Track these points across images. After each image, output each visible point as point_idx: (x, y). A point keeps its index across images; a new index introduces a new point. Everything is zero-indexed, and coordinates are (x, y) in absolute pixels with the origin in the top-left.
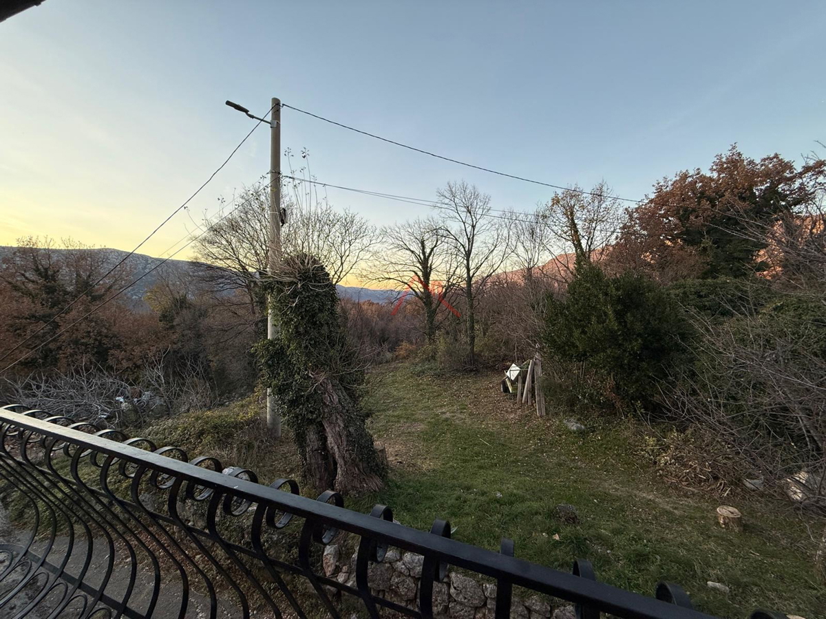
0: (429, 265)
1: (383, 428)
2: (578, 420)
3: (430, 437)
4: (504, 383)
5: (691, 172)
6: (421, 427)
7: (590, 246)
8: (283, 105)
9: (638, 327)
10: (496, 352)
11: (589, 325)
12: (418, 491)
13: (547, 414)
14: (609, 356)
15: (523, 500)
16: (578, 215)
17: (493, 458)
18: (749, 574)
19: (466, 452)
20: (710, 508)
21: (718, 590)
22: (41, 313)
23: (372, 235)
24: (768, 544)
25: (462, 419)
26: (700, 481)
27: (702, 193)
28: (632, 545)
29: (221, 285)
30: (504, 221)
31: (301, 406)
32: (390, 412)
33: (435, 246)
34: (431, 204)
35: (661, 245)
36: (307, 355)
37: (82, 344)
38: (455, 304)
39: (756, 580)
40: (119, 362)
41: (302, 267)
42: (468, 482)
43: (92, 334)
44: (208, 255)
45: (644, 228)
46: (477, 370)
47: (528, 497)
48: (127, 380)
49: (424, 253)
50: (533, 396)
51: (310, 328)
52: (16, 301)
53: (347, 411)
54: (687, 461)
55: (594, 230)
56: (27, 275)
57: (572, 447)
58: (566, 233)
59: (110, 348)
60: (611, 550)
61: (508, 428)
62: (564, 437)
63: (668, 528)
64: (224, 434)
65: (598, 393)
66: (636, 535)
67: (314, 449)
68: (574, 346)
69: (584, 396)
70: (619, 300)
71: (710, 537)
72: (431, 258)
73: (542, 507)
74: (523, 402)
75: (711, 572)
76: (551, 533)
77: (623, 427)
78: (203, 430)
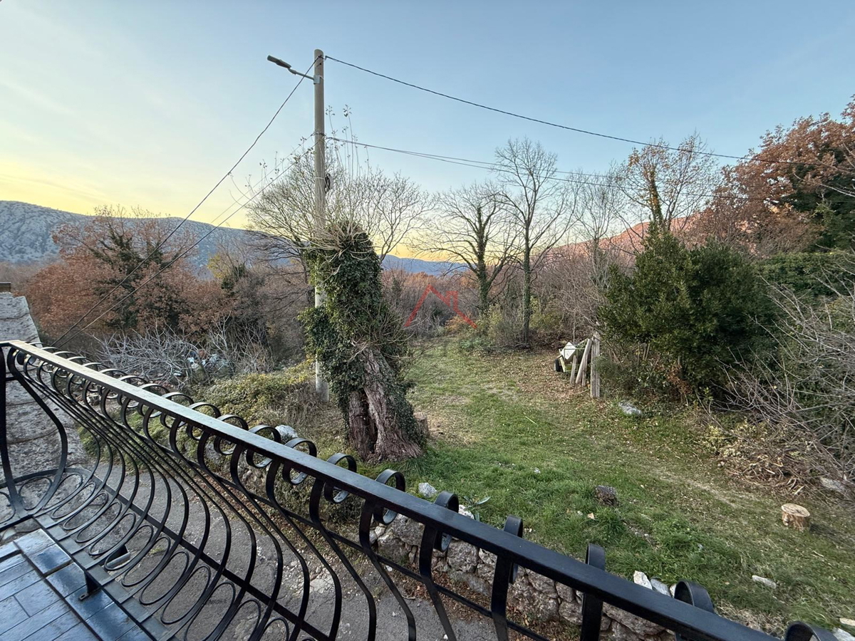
0: (485, 235)
1: (428, 400)
2: (635, 404)
3: (471, 411)
4: (558, 362)
5: (816, 118)
6: (466, 401)
7: (671, 213)
8: (326, 57)
9: (716, 306)
10: (554, 330)
11: (657, 302)
12: (456, 461)
13: (601, 396)
14: (676, 338)
15: (561, 478)
16: (660, 176)
17: (537, 436)
18: (805, 574)
19: (510, 429)
20: (774, 504)
21: (764, 584)
22: (120, 278)
23: (424, 201)
24: (837, 547)
25: (509, 396)
26: (768, 476)
27: (827, 145)
28: (673, 531)
29: (276, 254)
30: (571, 185)
31: (344, 373)
32: (436, 385)
33: (493, 214)
34: (489, 166)
35: (761, 211)
36: (349, 324)
37: (156, 308)
38: (512, 277)
39: (812, 580)
40: (188, 326)
41: (344, 235)
42: (508, 457)
43: (163, 299)
44: (262, 224)
45: (743, 191)
46: (530, 347)
47: (568, 475)
48: (195, 343)
49: (480, 221)
50: (588, 376)
51: (353, 297)
52: (99, 267)
53: (388, 380)
54: (755, 454)
55: (678, 193)
56: (106, 242)
57: (625, 431)
58: (642, 197)
59: (180, 313)
60: (649, 534)
61: (556, 408)
62: (617, 420)
63: (719, 519)
64: (276, 396)
65: (660, 377)
66: (678, 522)
67: (356, 414)
68: (636, 325)
69: (644, 380)
70: (696, 275)
71: (767, 533)
72: (487, 227)
73: (580, 486)
74: (576, 382)
75: (758, 566)
76: (586, 511)
77: (685, 414)
78: (258, 390)
